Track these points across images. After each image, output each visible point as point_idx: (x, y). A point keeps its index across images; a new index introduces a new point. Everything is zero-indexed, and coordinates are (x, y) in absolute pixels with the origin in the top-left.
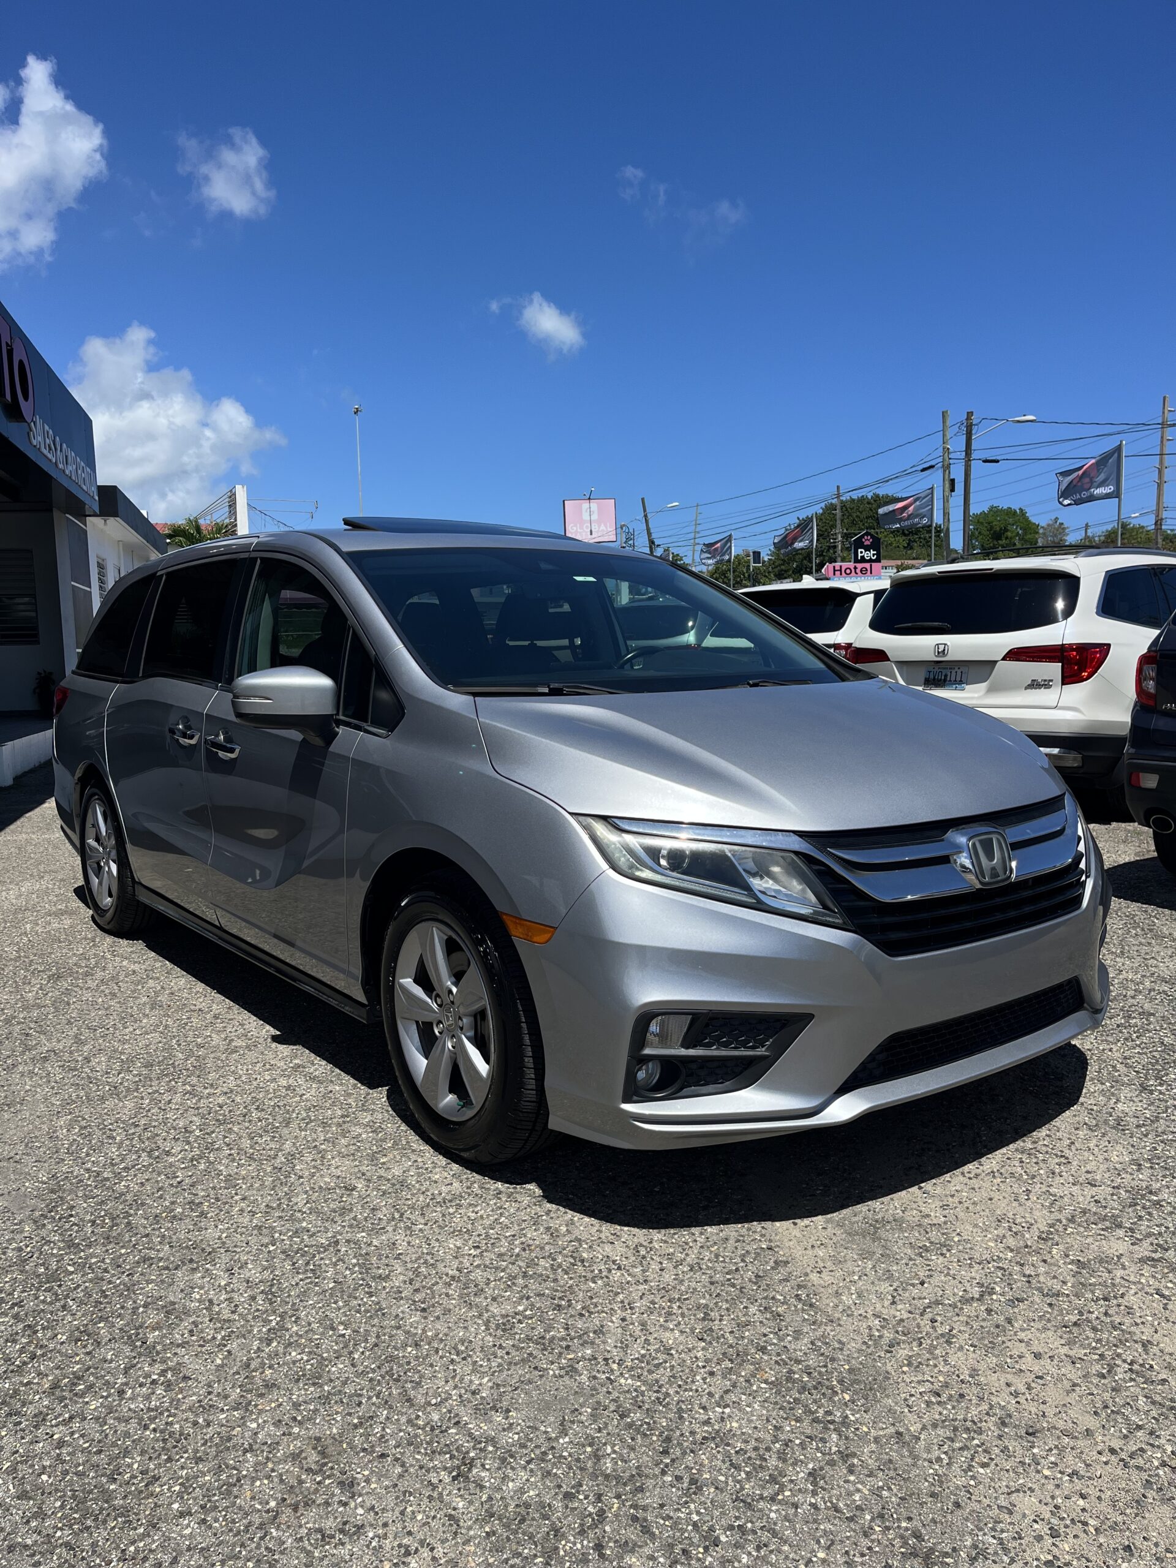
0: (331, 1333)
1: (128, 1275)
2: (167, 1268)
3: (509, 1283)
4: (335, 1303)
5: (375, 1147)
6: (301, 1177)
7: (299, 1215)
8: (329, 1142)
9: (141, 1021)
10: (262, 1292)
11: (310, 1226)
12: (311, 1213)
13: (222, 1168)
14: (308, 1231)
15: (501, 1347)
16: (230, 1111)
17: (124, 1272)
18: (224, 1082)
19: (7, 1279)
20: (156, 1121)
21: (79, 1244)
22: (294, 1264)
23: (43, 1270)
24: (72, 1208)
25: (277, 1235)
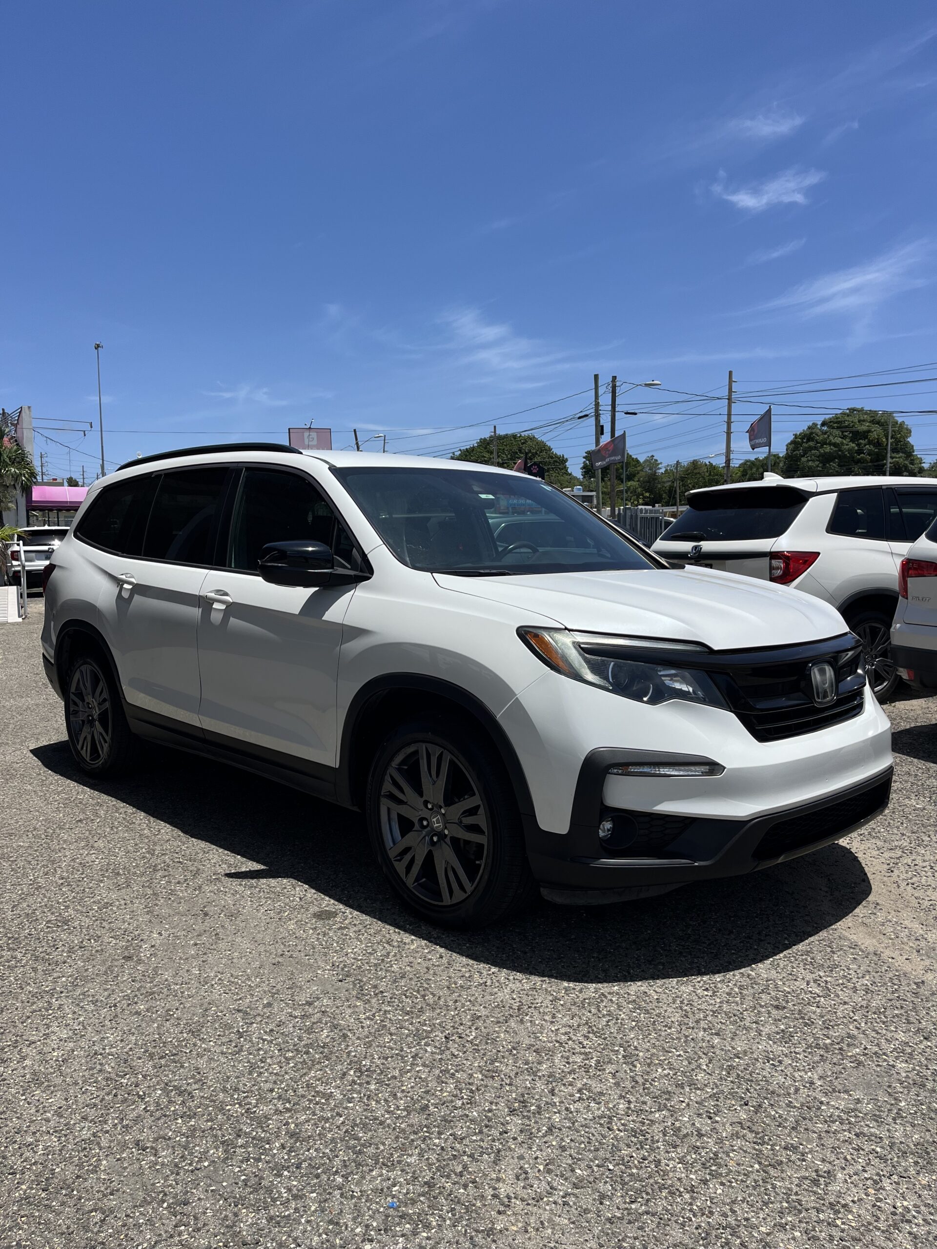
0: (670, 1054)
3: (755, 1011)
4: (650, 1034)
10: (589, 1032)
15: (796, 1053)
21: (412, 1012)
22: (590, 1012)
25: (555, 994)
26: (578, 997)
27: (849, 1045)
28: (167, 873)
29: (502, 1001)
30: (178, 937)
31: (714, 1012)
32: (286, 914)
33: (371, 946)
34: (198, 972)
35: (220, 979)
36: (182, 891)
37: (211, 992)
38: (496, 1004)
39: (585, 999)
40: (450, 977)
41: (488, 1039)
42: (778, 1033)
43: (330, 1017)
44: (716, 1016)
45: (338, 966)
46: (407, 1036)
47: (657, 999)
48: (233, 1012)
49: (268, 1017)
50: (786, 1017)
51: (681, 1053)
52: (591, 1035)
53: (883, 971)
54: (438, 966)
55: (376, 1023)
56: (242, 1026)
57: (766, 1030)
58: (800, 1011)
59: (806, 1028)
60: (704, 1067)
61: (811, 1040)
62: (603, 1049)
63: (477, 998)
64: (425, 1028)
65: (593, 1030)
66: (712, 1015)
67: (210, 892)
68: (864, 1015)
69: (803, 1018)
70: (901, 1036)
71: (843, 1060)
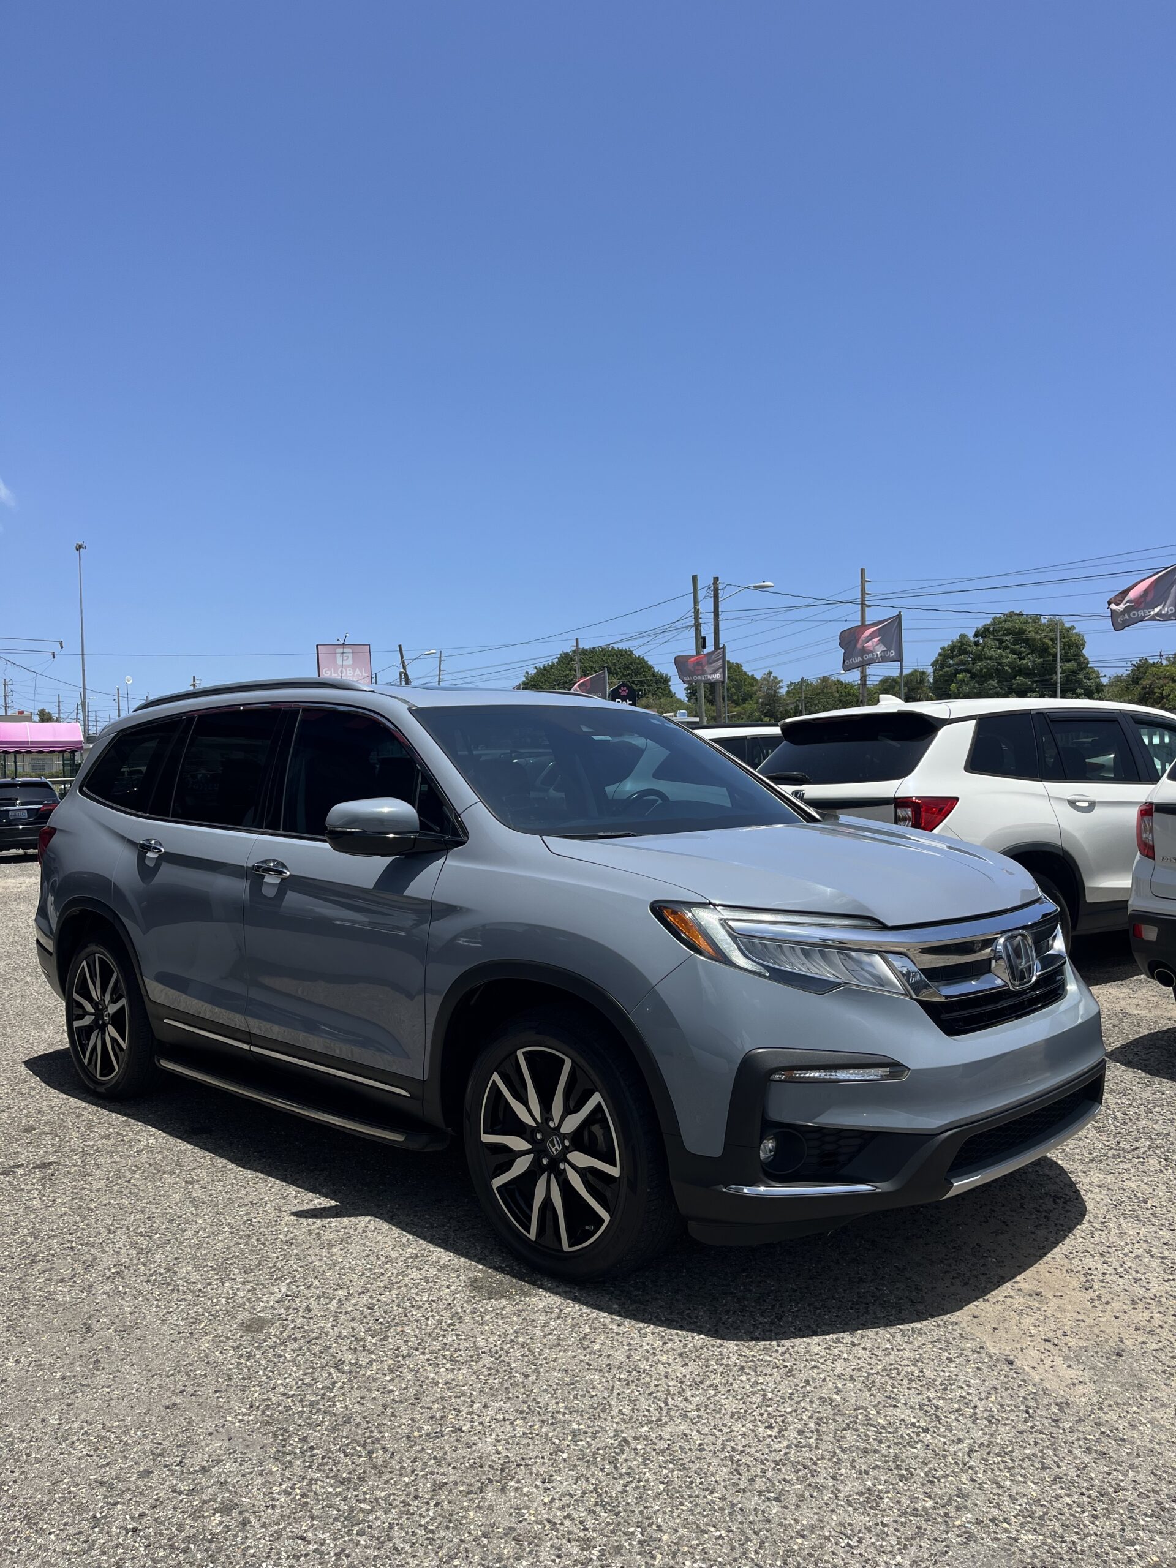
0: (706, 1536)
1: (436, 1505)
2: (470, 1492)
3: (835, 1460)
4: (682, 1504)
5: (575, 1335)
6: (526, 1376)
7: (560, 1416)
8: (522, 1334)
9: (196, 1222)
10: (596, 1504)
11: (582, 1427)
12: (571, 1413)
13: (432, 1375)
14: (586, 1433)
15: (884, 1525)
16: (386, 1312)
17: (427, 1503)
18: (351, 1281)
19: (303, 1528)
20: (313, 1331)
21: (349, 1480)
22: (602, 1470)
23: (335, 1512)
24: (304, 1440)
25: (557, 1442)
26: (590, 1446)
27: (958, 1508)
28: (48, 1266)
29: (480, 1457)
30: (40, 1366)
31: (776, 1463)
32: (203, 1325)
33: (312, 1373)
34: (57, 1422)
35: (86, 1433)
36: (63, 1293)
37: (70, 1454)
38: (472, 1461)
39: (598, 1449)
40: (412, 1420)
41: (450, 1521)
42: (861, 1494)
43: (230, 1491)
44: (779, 1470)
45: (258, 1407)
46: (336, 1519)
47: (701, 1445)
48: (94, 1486)
49: (141, 1493)
50: (876, 1467)
51: (723, 1533)
52: (598, 1509)
53: (1016, 1385)
54: (401, 1402)
55: (293, 1500)
56: (102, 1507)
57: (845, 1490)
58: (896, 1456)
59: (901, 1484)
60: (752, 1555)
61: (905, 1502)
62: (613, 1532)
63: (445, 1454)
64: (362, 1506)
65: (602, 1501)
66: (773, 1469)
67: (104, 1293)
68: (983, 1459)
69: (898, 1468)
70: (1033, 1490)
71: (947, 1533)
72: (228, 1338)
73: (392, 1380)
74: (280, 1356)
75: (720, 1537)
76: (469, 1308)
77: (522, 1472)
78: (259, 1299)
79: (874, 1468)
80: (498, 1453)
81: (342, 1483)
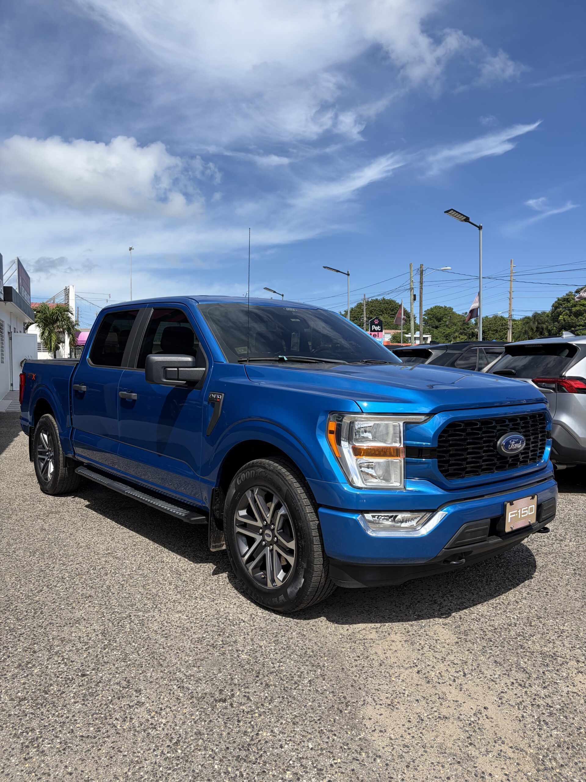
72: (16, 574)
73: (64, 591)
74: (30, 581)
75: (135, 646)
76: (113, 571)
77: (84, 623)
78: (38, 563)
79: (212, 631)
80: (81, 616)
81: (18, 620)
